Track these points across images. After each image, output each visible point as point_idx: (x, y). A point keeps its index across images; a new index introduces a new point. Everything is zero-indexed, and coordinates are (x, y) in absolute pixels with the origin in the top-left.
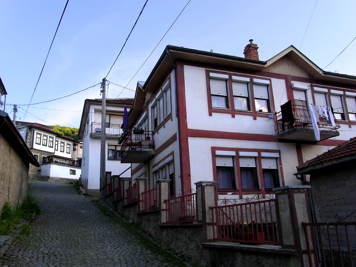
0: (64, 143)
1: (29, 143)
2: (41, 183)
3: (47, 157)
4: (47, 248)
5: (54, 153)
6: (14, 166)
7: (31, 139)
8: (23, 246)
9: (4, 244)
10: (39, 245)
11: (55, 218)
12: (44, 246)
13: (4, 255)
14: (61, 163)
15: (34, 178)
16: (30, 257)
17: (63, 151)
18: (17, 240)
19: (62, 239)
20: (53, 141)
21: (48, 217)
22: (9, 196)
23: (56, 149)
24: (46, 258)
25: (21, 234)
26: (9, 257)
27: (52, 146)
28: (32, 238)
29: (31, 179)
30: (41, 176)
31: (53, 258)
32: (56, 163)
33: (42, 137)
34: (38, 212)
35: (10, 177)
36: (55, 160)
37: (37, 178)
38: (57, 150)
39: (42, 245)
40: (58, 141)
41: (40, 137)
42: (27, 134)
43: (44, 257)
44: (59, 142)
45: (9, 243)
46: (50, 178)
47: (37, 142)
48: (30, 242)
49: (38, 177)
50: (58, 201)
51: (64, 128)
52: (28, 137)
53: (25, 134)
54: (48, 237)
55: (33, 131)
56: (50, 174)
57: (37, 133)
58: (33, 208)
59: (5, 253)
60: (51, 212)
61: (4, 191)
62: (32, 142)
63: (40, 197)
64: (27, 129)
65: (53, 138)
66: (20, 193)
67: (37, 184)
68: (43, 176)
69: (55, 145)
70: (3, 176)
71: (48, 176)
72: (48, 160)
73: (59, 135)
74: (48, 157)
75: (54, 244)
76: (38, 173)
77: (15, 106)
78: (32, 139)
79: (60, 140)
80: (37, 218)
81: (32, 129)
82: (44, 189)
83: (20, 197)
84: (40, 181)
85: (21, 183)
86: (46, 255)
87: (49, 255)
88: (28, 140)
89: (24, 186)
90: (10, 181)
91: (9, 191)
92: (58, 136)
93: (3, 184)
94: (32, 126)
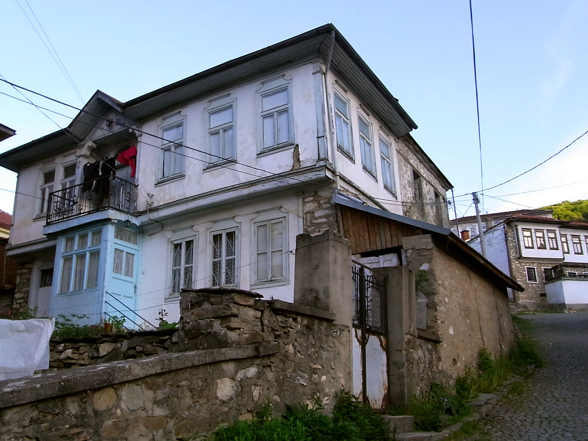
0: (578, 237)
1: (512, 249)
2: (549, 317)
3: (551, 269)
4: (547, 411)
5: (564, 258)
6: (481, 296)
7: (515, 242)
8: (513, 407)
9: (486, 403)
10: (536, 407)
11: (569, 373)
12: (544, 409)
13: (487, 415)
14: (583, 275)
15: (537, 309)
16: (522, 420)
17: (580, 252)
18: (503, 400)
19: (573, 402)
20: (555, 238)
21: (556, 371)
22: (483, 339)
23: (566, 250)
24: (545, 423)
25: (509, 392)
26: (493, 418)
27: (555, 247)
28: (526, 398)
29: (531, 311)
30: (549, 305)
31: (554, 423)
32: (572, 276)
33: (533, 234)
34: (538, 364)
35: (478, 313)
36: (567, 271)
37: (541, 309)
38: (568, 253)
39: (541, 408)
40: (565, 236)
41: (530, 235)
42: (506, 234)
43: (541, 422)
44: (569, 237)
45: (493, 402)
46: (567, 307)
47: (527, 245)
48: (522, 402)
49: (544, 307)
50: (578, 347)
51: (579, 204)
52: (509, 239)
53: (503, 234)
54: (552, 398)
55: (514, 227)
56: (564, 299)
57: (524, 230)
58: (528, 357)
59: (488, 413)
60: (562, 364)
61: (474, 332)
62: (518, 247)
63: (545, 341)
64: (504, 225)
65: (554, 231)
66: (501, 334)
67: (542, 320)
68: (552, 305)
69: (562, 242)
70: (467, 312)
71: (561, 302)
72: (555, 274)
73: (566, 224)
74: (554, 268)
75: (558, 408)
76: (542, 300)
77: (474, 194)
78: (517, 241)
79: (569, 233)
80: (536, 373)
81: (513, 224)
82: (555, 327)
83: (501, 340)
84: (548, 314)
85: (499, 319)
86: (544, 420)
87: (550, 420)
88: (511, 245)
89: (505, 323)
90: (479, 317)
91: (481, 332)
92: (563, 225)
93: (470, 323)
94: (511, 219)
